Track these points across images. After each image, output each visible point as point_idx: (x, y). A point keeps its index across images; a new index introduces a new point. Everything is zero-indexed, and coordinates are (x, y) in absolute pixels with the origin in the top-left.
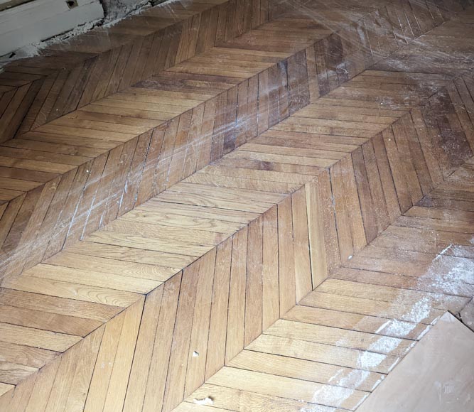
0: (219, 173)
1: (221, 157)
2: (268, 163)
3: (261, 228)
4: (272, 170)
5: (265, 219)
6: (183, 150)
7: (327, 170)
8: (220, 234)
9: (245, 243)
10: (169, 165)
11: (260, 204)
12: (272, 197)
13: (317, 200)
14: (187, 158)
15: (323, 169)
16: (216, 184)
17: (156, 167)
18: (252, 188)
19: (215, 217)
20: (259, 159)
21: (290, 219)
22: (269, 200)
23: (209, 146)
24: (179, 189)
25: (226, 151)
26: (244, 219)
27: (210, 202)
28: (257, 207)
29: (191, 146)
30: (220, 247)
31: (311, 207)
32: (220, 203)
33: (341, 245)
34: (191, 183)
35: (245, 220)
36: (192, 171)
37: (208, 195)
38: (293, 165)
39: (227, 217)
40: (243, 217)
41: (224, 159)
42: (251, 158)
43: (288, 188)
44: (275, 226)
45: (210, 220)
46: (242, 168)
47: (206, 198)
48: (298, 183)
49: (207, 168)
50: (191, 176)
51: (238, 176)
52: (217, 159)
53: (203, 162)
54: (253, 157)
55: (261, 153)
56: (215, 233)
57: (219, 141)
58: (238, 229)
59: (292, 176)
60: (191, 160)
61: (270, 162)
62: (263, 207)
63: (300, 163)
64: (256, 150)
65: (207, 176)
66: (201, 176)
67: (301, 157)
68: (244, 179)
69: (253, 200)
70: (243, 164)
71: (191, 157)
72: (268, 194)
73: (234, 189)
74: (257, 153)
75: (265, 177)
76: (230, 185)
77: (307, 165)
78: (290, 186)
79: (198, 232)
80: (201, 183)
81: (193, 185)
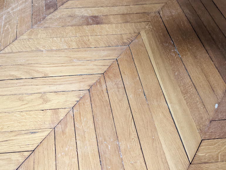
0: (44, 35)
1: (44, 18)
2: (96, 17)
3: (105, 91)
4: (102, 23)
5: (107, 79)
7: (158, 14)
8: (55, 110)
9: (90, 116)
11: (96, 63)
12: (109, 52)
13: (158, 47)
14: (5, 25)
15: (153, 14)
16: (43, 49)
18: (85, 46)
19: (46, 88)
20: (86, 15)
21: (136, 73)
22: (106, 56)
23: (29, 10)
25: (48, 12)
26: (82, 84)
27: (38, 72)
28: (95, 67)
29: (9, 12)
30: (59, 129)
32: (49, 70)
33: (201, 94)
34: (12, 52)
35: (84, 86)
36: (12, 39)
37: (34, 64)
38: (122, 15)
39: (62, 86)
40: (80, 82)
41: (48, 20)
42: (77, 15)
43: (124, 39)
44: (121, 85)
45: (40, 95)
46: (69, 26)
47: (31, 68)
48: (132, 32)
49: (30, 32)
50: (11, 45)
51: (67, 35)
52: (40, 21)
53: (24, 27)
54: (79, 14)
55: (87, 8)
56: (49, 110)
57: (39, 3)
58: (78, 99)
59: (124, 26)
60: (10, 27)
61: (98, 16)
62: (102, 66)
63: (129, 12)
64: (81, 7)
65: (30, 42)
66: (23, 43)
67: (128, 6)
68: (74, 38)
69: (88, 59)
70: (69, 22)
71: (10, 24)
72: (103, 50)
73: (64, 51)
74: (83, 9)
75: (96, 32)
76: (58, 47)
77: (136, 13)
78: (125, 37)
79: (27, 114)
80: (24, 50)
81: (15, 54)
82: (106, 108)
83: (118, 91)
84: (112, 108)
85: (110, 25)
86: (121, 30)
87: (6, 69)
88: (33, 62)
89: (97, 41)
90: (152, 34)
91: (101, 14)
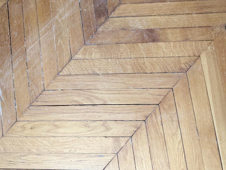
0: (98, 56)
1: (96, 31)
2: (151, 31)
3: (160, 123)
4: (158, 41)
5: (162, 110)
6: (50, 29)
9: (146, 146)
10: (39, 54)
11: (152, 92)
12: (165, 80)
13: (217, 76)
14: (57, 40)
17: (25, 59)
18: (140, 70)
20: (141, 27)
22: (162, 84)
23: (78, 18)
24: (59, 85)
25: (99, 22)
26: (139, 114)
27: (97, 98)
28: (150, 97)
29: (57, 21)
30: (121, 155)
31: (212, 88)
32: (108, 98)
34: (70, 75)
35: (141, 116)
36: (67, 58)
37: (93, 89)
38: (182, 29)
39: (120, 115)
40: (137, 112)
41: (99, 34)
42: (131, 27)
43: (182, 64)
44: (175, 119)
45: (102, 122)
46: (123, 43)
47: (91, 94)
48: (192, 55)
49: (83, 51)
50: (68, 66)
51: (121, 56)
52: (92, 35)
53: (77, 42)
54: (133, 25)
55: (142, 17)
56: (111, 138)
57: (88, 7)
58: (136, 130)
59: (183, 46)
60: (63, 42)
61: (154, 30)
62: (157, 95)
63: (190, 24)
64: (134, 14)
65: (86, 63)
66: (79, 64)
67: (190, 15)
68: (129, 60)
69: (144, 87)
70: (123, 37)
71: (61, 38)
72: (160, 77)
73: (119, 76)
74: (137, 18)
75: (152, 53)
76: (114, 71)
77: (198, 26)
78: (183, 60)
79: (93, 139)
80: (82, 73)
81: (73, 77)
82: (161, 140)
83: (173, 124)
84: (166, 140)
85: (167, 43)
86: (179, 51)
87: (68, 94)
88: (92, 88)
89: (152, 65)
90: (214, 58)
91: (158, 27)
